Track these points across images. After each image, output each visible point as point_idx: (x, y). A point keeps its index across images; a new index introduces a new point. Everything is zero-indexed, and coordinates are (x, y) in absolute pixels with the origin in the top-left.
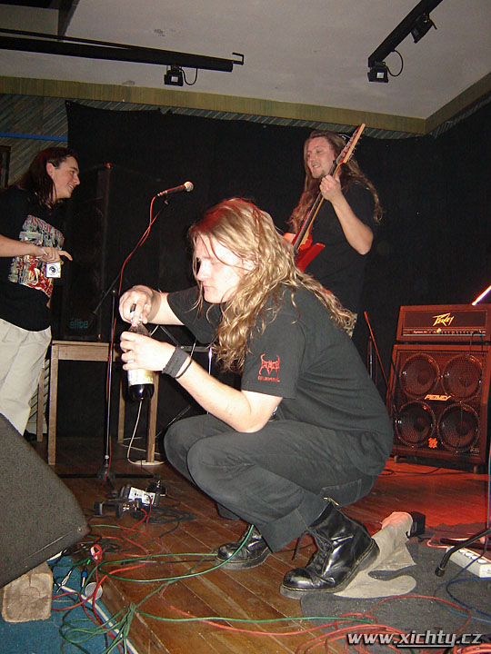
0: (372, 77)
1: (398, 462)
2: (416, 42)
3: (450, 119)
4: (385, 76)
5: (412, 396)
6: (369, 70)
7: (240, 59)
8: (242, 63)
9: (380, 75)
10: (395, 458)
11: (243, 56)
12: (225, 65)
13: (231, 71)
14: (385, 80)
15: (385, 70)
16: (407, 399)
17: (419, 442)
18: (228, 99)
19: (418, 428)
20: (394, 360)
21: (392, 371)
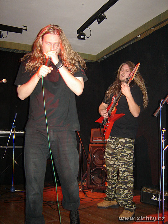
0: (79, 38)
1: (93, 192)
2: (99, 24)
3: (105, 56)
4: (84, 37)
5: (98, 165)
6: (78, 35)
7: (25, 28)
8: (26, 30)
9: (82, 37)
10: (92, 190)
11: (27, 27)
12: (19, 31)
13: (21, 33)
14: (84, 39)
15: (84, 35)
16: (96, 166)
17: (101, 184)
18: (19, 45)
19: (100, 178)
20: (90, 150)
21: (89, 155)
